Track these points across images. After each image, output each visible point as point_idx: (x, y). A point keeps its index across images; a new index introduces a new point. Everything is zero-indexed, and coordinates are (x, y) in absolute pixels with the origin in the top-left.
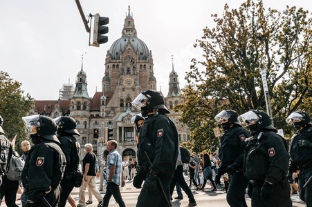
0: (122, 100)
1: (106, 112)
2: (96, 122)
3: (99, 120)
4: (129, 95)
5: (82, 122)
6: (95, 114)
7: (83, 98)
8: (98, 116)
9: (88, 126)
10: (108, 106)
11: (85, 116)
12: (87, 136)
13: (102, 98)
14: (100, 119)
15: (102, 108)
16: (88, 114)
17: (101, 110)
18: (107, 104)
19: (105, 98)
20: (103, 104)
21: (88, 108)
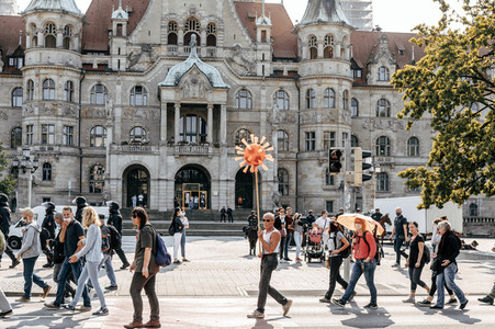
0: (172, 25)
1: (129, 57)
2: (99, 85)
3: (106, 79)
4: (193, 11)
5: (61, 81)
6: (95, 60)
7: (64, 12)
8: (104, 69)
9: (76, 95)
10: (133, 39)
11: (68, 66)
12: (74, 122)
13: (115, 15)
14: (111, 78)
15: (117, 44)
16: (76, 60)
17: (114, 50)
18: (129, 33)
19: (125, 16)
20: (119, 34)
21: (76, 43)
